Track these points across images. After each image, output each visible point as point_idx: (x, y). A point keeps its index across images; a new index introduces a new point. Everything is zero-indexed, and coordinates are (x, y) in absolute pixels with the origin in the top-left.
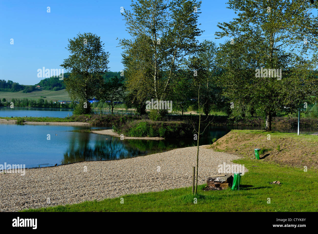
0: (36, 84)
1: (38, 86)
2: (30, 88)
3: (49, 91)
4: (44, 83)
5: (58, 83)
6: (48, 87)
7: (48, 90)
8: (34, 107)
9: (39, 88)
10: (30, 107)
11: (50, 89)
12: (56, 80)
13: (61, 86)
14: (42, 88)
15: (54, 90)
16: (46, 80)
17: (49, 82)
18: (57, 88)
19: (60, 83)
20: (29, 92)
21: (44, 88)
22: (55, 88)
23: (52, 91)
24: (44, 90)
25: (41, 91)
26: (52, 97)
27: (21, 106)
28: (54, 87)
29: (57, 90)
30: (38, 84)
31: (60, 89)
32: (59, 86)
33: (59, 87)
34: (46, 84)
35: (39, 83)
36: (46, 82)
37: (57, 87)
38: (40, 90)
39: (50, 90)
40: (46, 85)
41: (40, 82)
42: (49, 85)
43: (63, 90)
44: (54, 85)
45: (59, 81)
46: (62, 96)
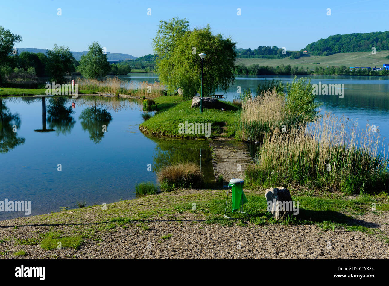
0: (302, 49)
1: (305, 51)
2: (297, 54)
3: (318, 56)
4: (311, 47)
5: (328, 47)
6: (316, 52)
7: (316, 55)
8: (341, 75)
9: (307, 54)
10: (337, 75)
11: (319, 54)
12: (325, 44)
13: (331, 50)
14: (310, 54)
15: (324, 55)
16: (313, 44)
17: (317, 46)
18: (328, 53)
19: (330, 47)
20: (297, 58)
21: (312, 53)
22: (325, 52)
23: (321, 56)
24: (312, 55)
25: (310, 56)
26: (326, 63)
27: (326, 74)
28: (323, 51)
29: (327, 55)
30: (305, 49)
31: (330, 54)
32: (329, 50)
33: (329, 52)
34: (314, 48)
35: (305, 47)
36: (313, 46)
37: (328, 52)
38: (308, 55)
39: (319, 55)
40: (314, 50)
41: (307, 47)
42: (318, 50)
43: (334, 55)
44: (323, 49)
45: (329, 44)
46: (336, 61)
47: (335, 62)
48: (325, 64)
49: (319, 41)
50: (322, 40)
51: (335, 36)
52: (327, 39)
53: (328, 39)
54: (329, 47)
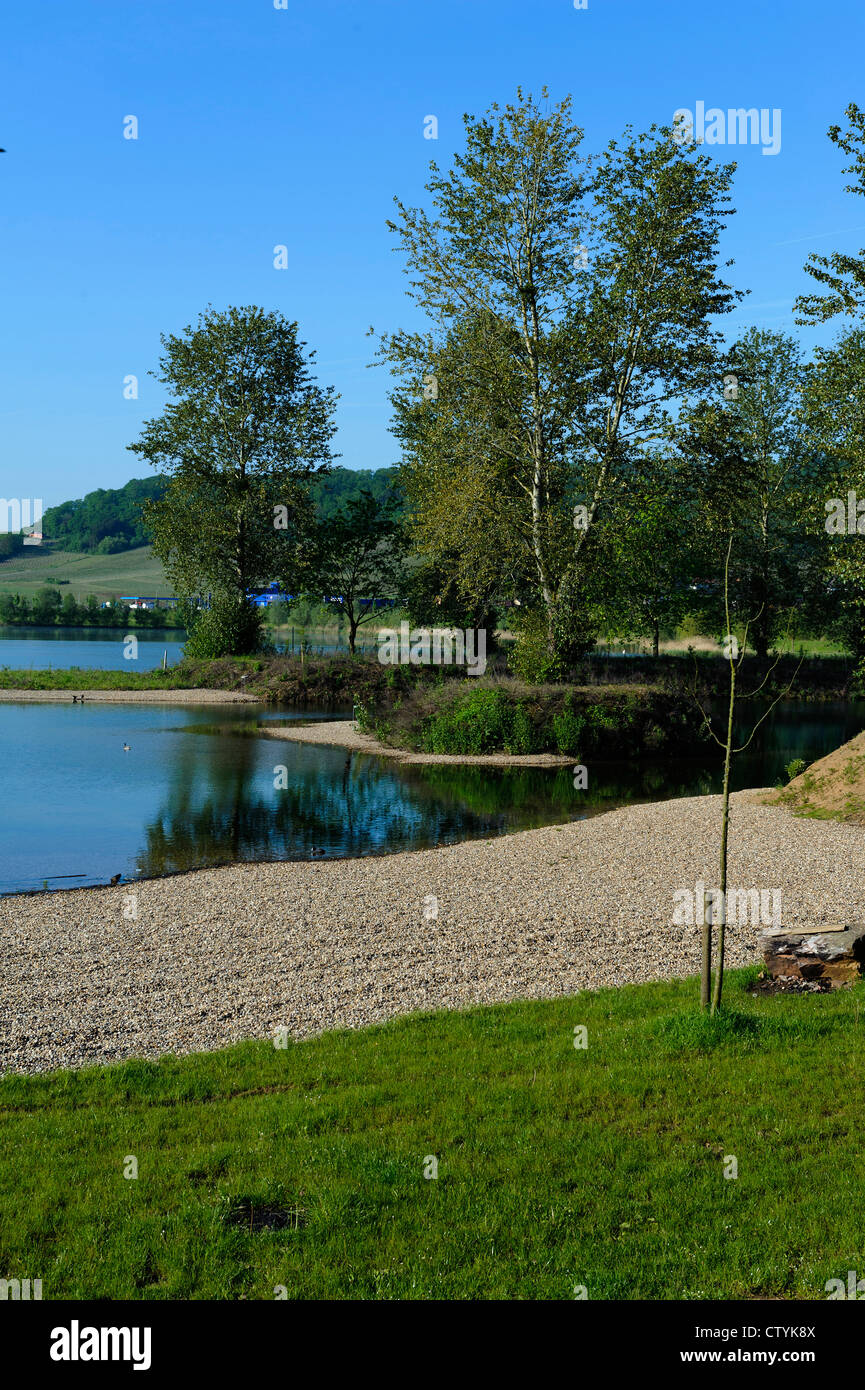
1: (37, 534)
3: (82, 555)
4: (59, 521)
5: (118, 521)
6: (77, 540)
7: (76, 549)
8: (20, 626)
9: (39, 544)
11: (85, 547)
12: (110, 508)
13: (131, 532)
14: (52, 544)
15: (104, 552)
16: (67, 508)
17: (81, 517)
18: (115, 543)
19: (127, 520)
21: (62, 542)
22: (107, 540)
23: (93, 553)
24: (60, 549)
25: (49, 554)
26: (91, 581)
28: (101, 536)
29: (114, 550)
31: (127, 547)
32: (124, 532)
33: (125, 537)
34: (69, 525)
36: (66, 516)
37: (116, 539)
38: (43, 552)
39: (86, 552)
40: (68, 531)
41: (45, 517)
42: (83, 530)
43: (139, 550)
44: (101, 528)
45: (123, 510)
46: (134, 575)
47: (129, 576)
48: (91, 583)
49: (88, 497)
50: (101, 492)
51: (148, 480)
52: (118, 491)
53: (122, 493)
54: (122, 519)
